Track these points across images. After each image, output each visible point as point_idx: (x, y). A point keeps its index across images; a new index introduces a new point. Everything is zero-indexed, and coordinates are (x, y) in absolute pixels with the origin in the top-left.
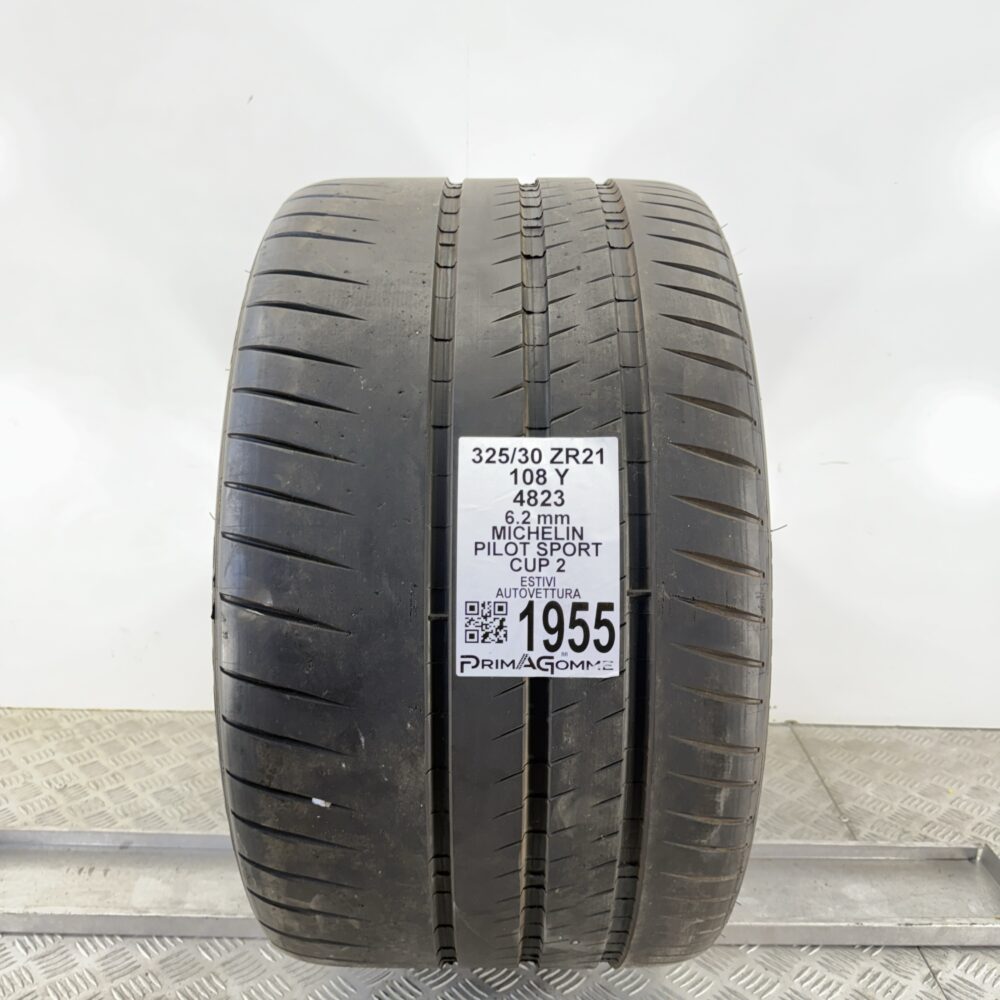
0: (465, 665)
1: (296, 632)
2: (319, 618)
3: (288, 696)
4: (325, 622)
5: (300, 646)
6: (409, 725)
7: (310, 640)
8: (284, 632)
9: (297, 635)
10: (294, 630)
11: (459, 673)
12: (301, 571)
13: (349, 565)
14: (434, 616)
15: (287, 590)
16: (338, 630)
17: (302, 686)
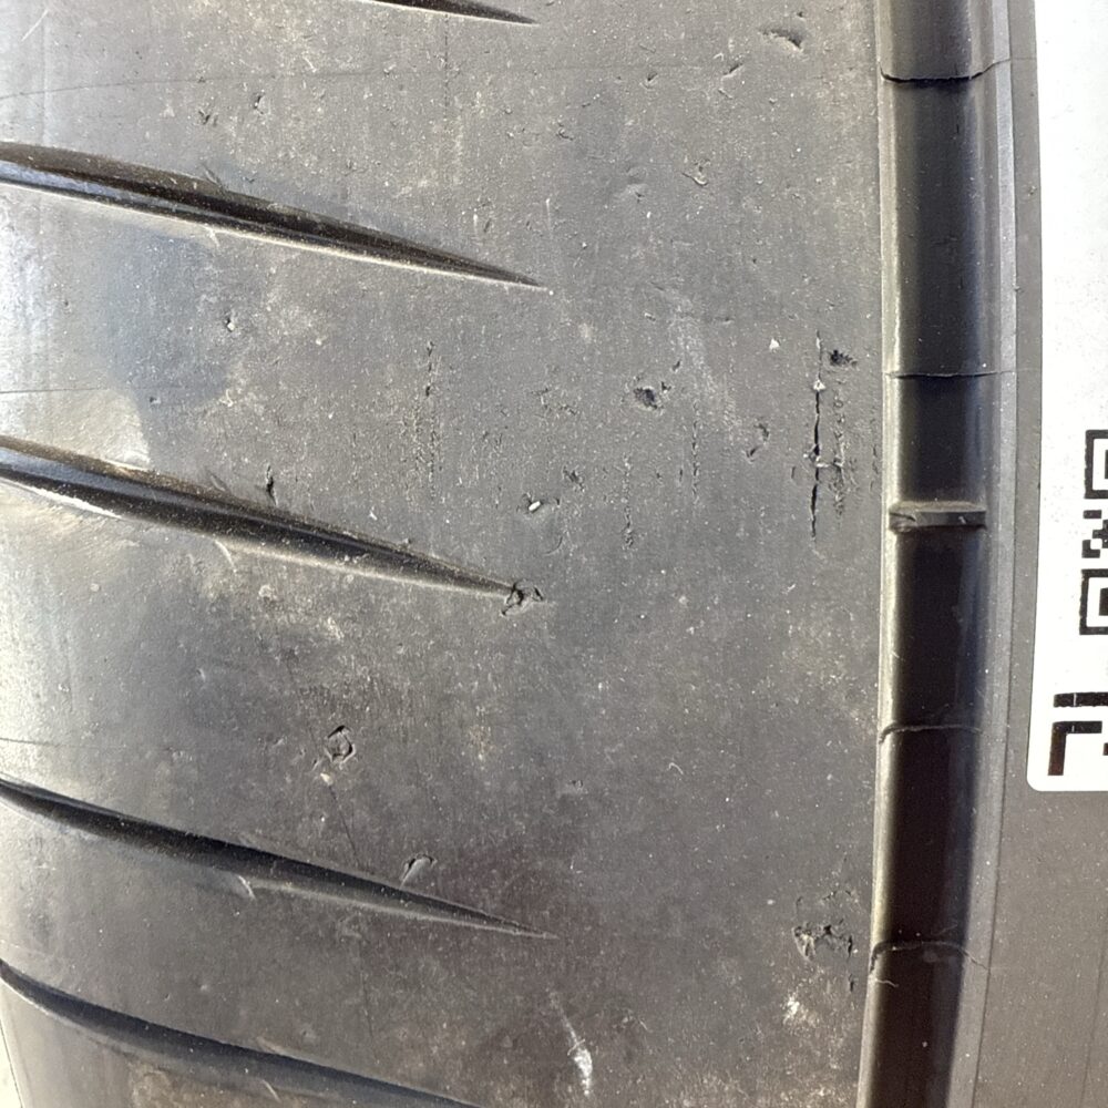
0: (1073, 741)
1: (265, 590)
2: (371, 522)
3: (245, 884)
4: (397, 544)
5: (289, 655)
6: (794, 1006)
7: (332, 627)
8: (209, 589)
9: (269, 604)
10: (254, 580)
11: (1038, 776)
12: (273, 297)
13: (507, 263)
14: (916, 508)
15: (216, 392)
16: (462, 580)
17: (308, 838)
